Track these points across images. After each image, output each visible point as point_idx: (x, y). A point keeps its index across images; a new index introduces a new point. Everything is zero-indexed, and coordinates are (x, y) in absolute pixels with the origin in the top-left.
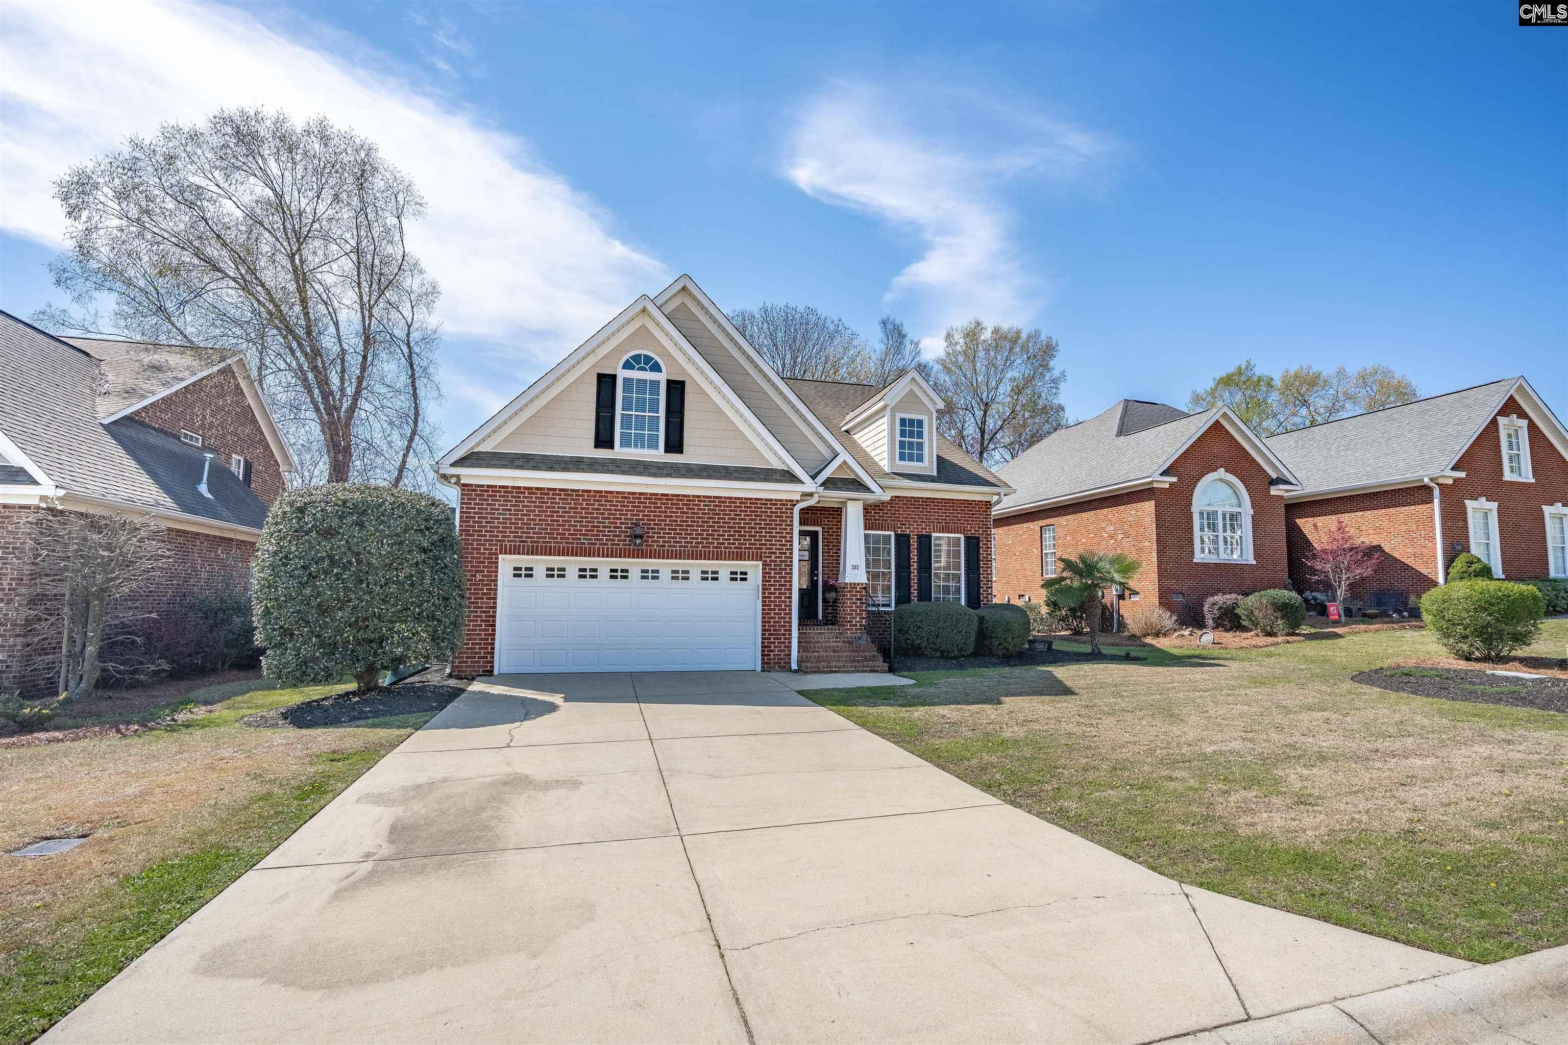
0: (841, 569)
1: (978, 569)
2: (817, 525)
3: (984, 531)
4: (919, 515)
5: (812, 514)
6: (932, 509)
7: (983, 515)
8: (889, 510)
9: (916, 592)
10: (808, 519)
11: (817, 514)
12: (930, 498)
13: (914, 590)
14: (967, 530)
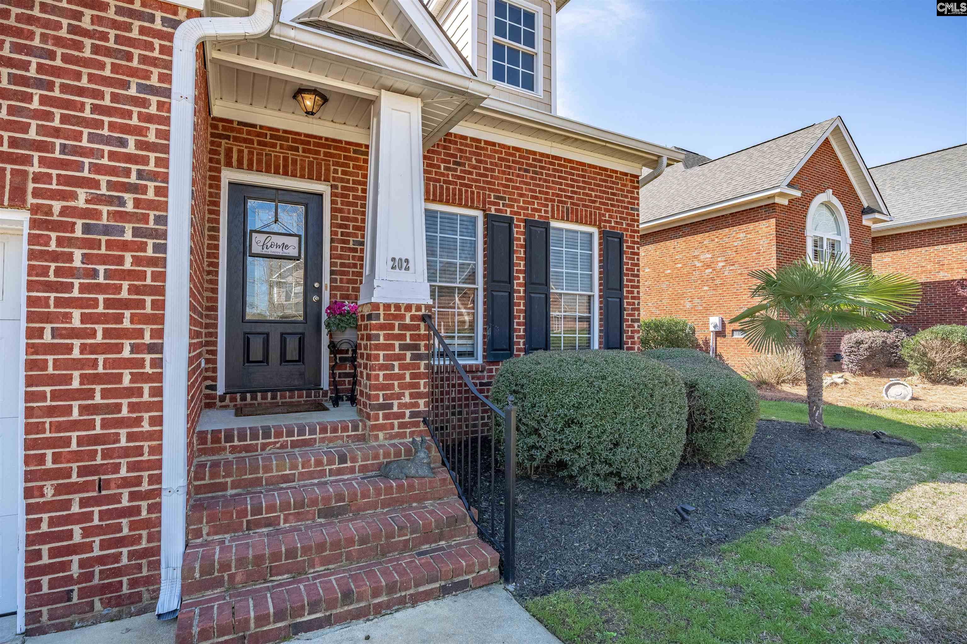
0: (367, 271)
1: (621, 289)
2: (319, 179)
3: (628, 225)
4: (529, 184)
5: (304, 151)
6: (549, 175)
7: (626, 197)
8: (475, 167)
9: (522, 328)
10: (294, 162)
11: (318, 153)
12: (548, 156)
13: (519, 324)
14: (605, 221)
